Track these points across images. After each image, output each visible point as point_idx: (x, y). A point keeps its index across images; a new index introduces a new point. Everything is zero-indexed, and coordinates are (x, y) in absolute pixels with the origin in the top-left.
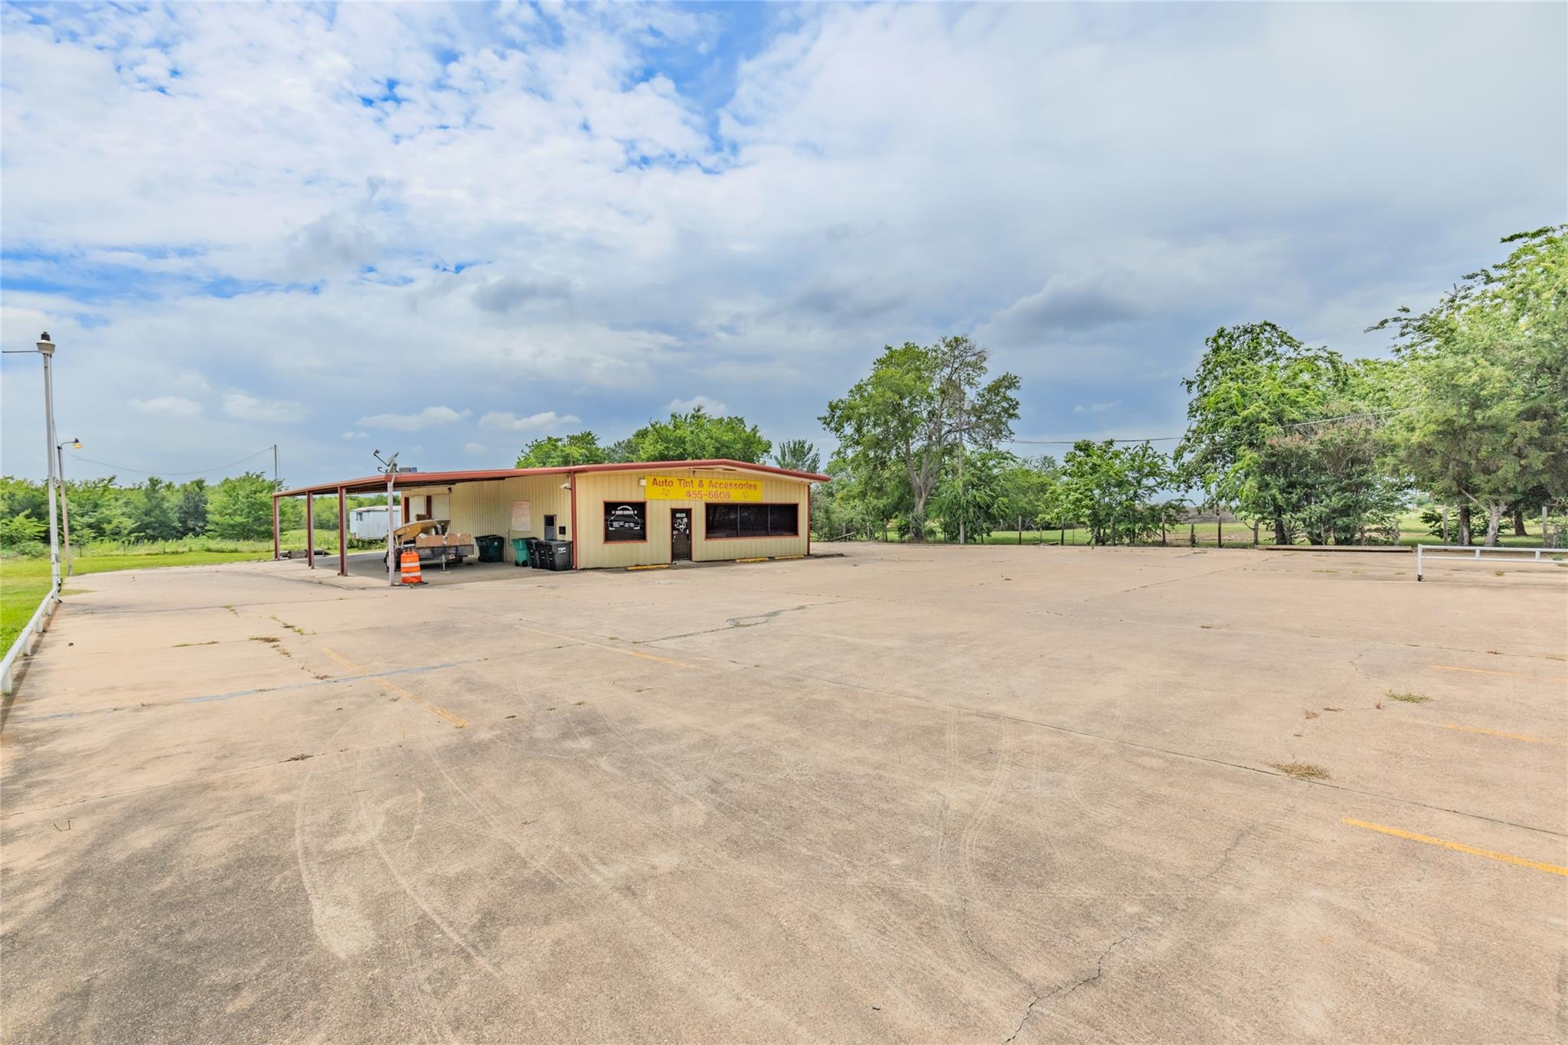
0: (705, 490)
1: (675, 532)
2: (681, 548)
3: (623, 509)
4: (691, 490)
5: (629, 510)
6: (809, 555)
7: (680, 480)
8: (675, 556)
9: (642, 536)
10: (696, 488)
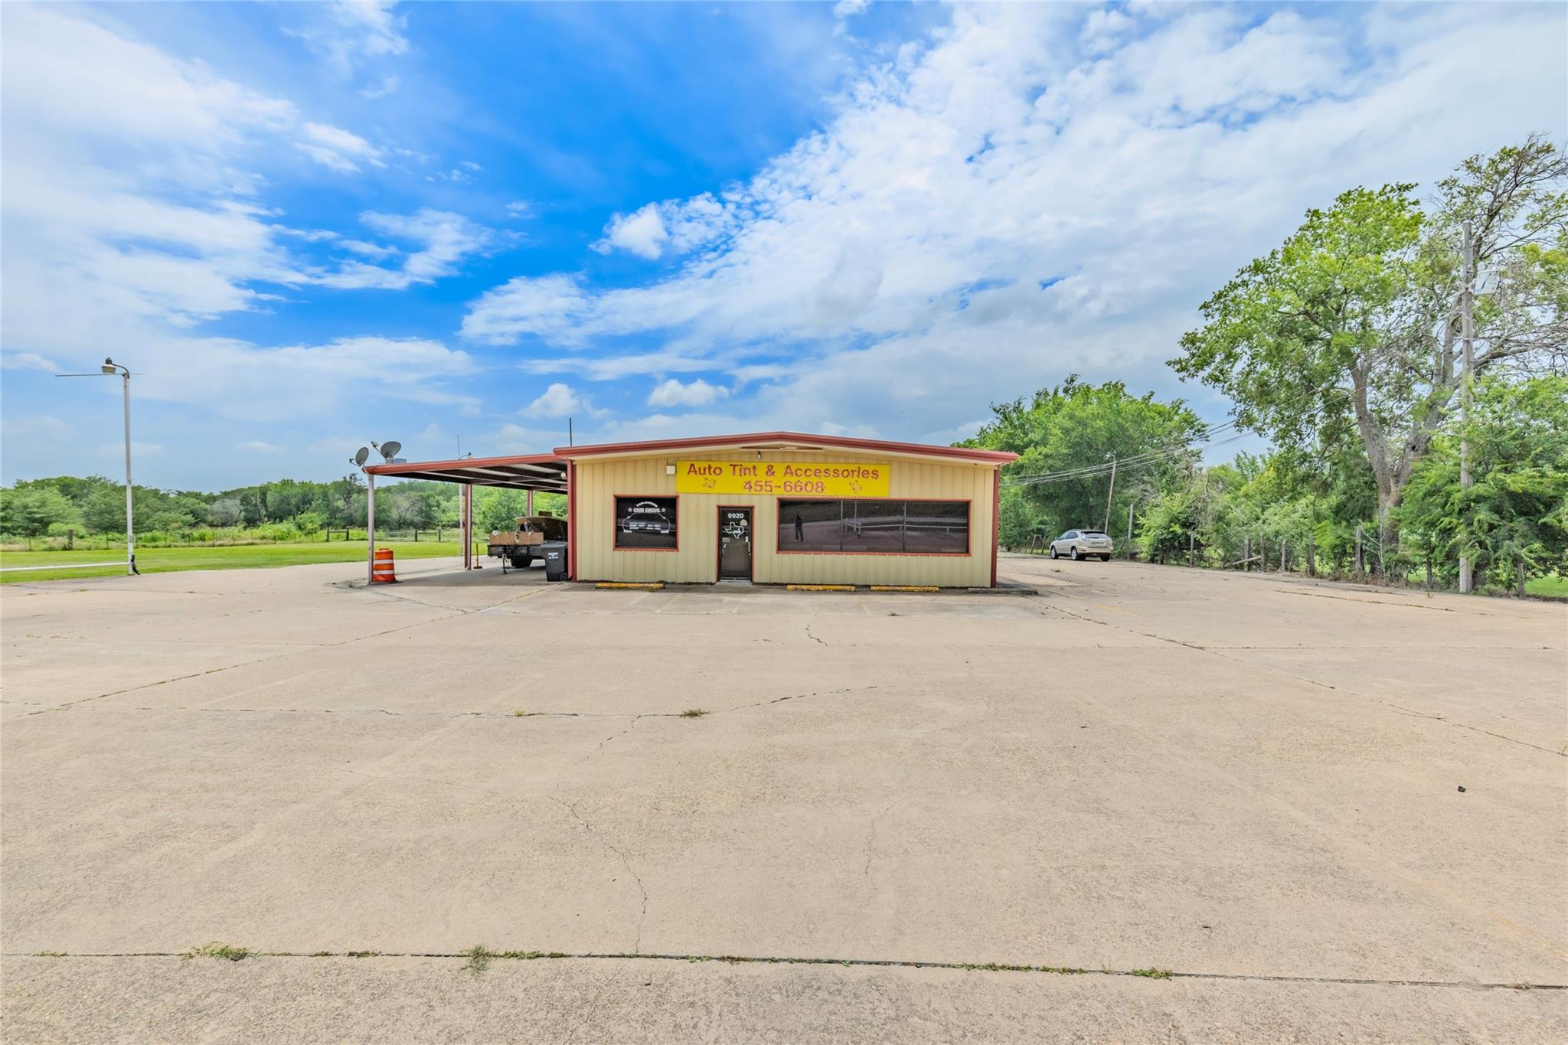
0: (778, 479)
1: (725, 540)
2: (735, 563)
3: (644, 506)
4: (753, 479)
5: (653, 507)
6: (995, 587)
7: (734, 466)
8: (722, 574)
9: (671, 542)
10: (761, 474)
